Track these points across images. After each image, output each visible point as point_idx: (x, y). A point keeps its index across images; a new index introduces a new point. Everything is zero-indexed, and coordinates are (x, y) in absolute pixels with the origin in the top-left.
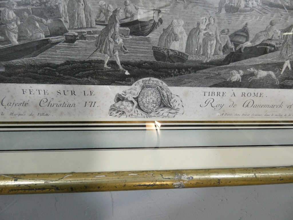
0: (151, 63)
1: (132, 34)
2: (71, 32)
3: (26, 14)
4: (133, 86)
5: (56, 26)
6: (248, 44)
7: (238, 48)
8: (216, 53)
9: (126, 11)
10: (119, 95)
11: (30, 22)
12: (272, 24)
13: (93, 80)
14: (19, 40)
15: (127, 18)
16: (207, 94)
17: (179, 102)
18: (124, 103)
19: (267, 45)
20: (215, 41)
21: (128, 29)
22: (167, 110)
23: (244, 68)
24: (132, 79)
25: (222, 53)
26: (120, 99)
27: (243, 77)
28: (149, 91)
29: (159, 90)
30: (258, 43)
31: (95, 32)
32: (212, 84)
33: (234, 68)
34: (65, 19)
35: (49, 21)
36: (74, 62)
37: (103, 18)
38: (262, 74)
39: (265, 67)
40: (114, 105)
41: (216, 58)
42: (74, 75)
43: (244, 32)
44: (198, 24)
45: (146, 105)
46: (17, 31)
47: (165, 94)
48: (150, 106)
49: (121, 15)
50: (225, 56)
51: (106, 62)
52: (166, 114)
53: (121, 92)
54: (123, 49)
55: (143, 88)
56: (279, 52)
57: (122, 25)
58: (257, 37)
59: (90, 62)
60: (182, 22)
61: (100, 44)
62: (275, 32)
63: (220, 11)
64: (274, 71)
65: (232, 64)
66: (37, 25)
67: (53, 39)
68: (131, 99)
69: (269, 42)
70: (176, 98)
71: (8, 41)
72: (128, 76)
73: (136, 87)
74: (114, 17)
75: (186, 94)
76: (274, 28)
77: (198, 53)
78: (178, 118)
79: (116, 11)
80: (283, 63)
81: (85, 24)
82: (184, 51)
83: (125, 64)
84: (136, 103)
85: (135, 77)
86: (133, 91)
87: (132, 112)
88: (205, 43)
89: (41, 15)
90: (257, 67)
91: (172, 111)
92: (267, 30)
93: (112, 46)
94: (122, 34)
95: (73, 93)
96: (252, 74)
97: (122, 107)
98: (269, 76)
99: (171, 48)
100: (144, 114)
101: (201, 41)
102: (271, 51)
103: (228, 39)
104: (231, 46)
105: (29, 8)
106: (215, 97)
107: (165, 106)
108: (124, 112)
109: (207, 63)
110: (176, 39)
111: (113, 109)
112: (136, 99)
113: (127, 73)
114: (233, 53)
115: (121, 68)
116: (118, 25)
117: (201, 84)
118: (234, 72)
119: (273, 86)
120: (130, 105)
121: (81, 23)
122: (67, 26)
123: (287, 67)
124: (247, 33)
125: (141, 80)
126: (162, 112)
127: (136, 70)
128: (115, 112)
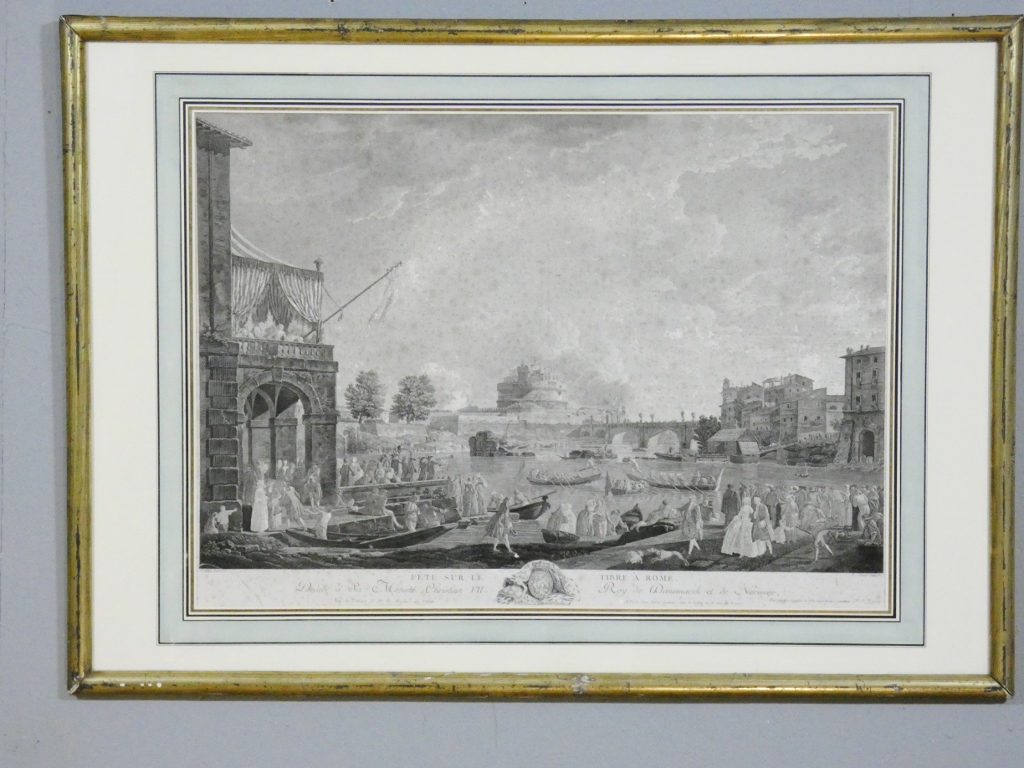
0: (541, 546)
1: (521, 518)
2: (464, 520)
3: (426, 506)
4: (523, 569)
5: (451, 515)
6: (643, 524)
7: (632, 528)
8: (608, 534)
9: (516, 499)
10: (508, 579)
11: (429, 512)
12: (664, 503)
13: (481, 564)
14: (417, 528)
15: (516, 504)
16: (605, 578)
17: (574, 586)
18: (513, 588)
19: (664, 524)
20: (606, 523)
21: (517, 514)
22: (560, 596)
23: (643, 549)
24: (521, 562)
25: (615, 533)
26: (508, 583)
27: (644, 558)
28: (540, 575)
29: (551, 573)
30: (653, 522)
31: (486, 518)
32: (609, 566)
33: (632, 548)
34: (460, 508)
35: (446, 510)
36: (464, 546)
37: (494, 505)
38: (666, 555)
39: (669, 547)
40: (502, 591)
41: (609, 539)
42: (463, 560)
43: (637, 512)
44: (586, 507)
45: (537, 590)
46: (416, 520)
47: (557, 578)
48: (542, 592)
49: (511, 503)
50: (619, 536)
51: (496, 545)
52: (559, 601)
53: (510, 576)
54: (512, 533)
55: (533, 571)
56: (680, 531)
57: (511, 511)
58: (651, 516)
59: (480, 546)
60: (570, 506)
61: (491, 528)
62: (670, 511)
63: (607, 493)
64: (681, 552)
65: (628, 545)
66: (435, 514)
67: (447, 526)
68: (521, 583)
69: (666, 521)
70: (570, 582)
71: (407, 529)
72: (517, 559)
73: (526, 570)
74: (504, 504)
75: (581, 578)
76: (668, 507)
77: (589, 534)
78: (575, 605)
79: (506, 499)
80: (688, 543)
81: (477, 512)
82: (574, 532)
83: (515, 547)
84: (526, 588)
85: (525, 559)
86: (523, 575)
87: (522, 599)
88: (596, 524)
89: (439, 506)
90: (657, 546)
91: (567, 597)
92: (660, 510)
93: (501, 530)
94: (512, 519)
95: (461, 578)
96: (654, 555)
97: (511, 592)
98: (675, 557)
99: (561, 529)
100: (535, 601)
101: (591, 522)
102: (670, 530)
103: (619, 520)
104: (625, 526)
105: (430, 500)
106: (615, 581)
107: (558, 592)
108: (512, 599)
109: (600, 544)
110: (565, 521)
111: (501, 595)
112: (526, 583)
113: (516, 556)
114: (627, 533)
115: (510, 550)
116: (508, 511)
117: (597, 567)
118: (633, 553)
119: (683, 568)
120: (520, 590)
121: (474, 510)
122: (461, 514)
123: (695, 547)
124: (639, 513)
125: (530, 564)
126: (555, 599)
127: (526, 552)
128: (502, 599)
